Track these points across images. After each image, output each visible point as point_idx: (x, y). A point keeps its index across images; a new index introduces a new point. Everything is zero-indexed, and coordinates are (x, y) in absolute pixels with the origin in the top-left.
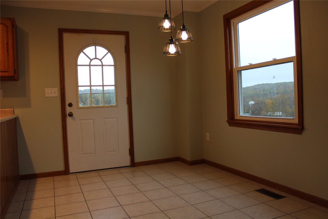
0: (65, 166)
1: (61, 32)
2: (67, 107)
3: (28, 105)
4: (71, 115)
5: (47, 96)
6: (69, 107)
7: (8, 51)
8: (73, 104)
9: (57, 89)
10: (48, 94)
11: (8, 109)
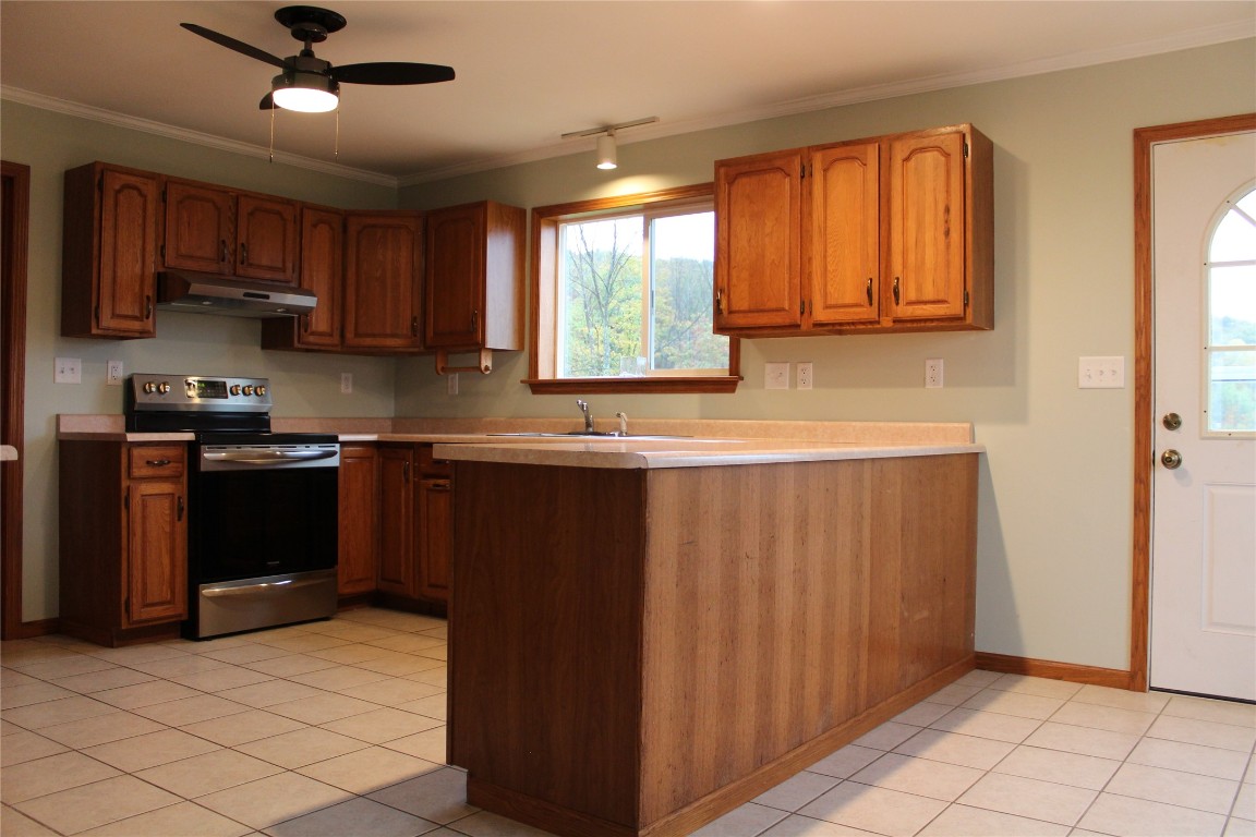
0: (1133, 656)
1: (1144, 139)
2: (1159, 430)
3: (1018, 414)
4: (1171, 461)
5: (1084, 383)
6: (1167, 431)
7: (947, 233)
8: (1183, 418)
9: (1122, 358)
10: (1089, 376)
11: (956, 425)
